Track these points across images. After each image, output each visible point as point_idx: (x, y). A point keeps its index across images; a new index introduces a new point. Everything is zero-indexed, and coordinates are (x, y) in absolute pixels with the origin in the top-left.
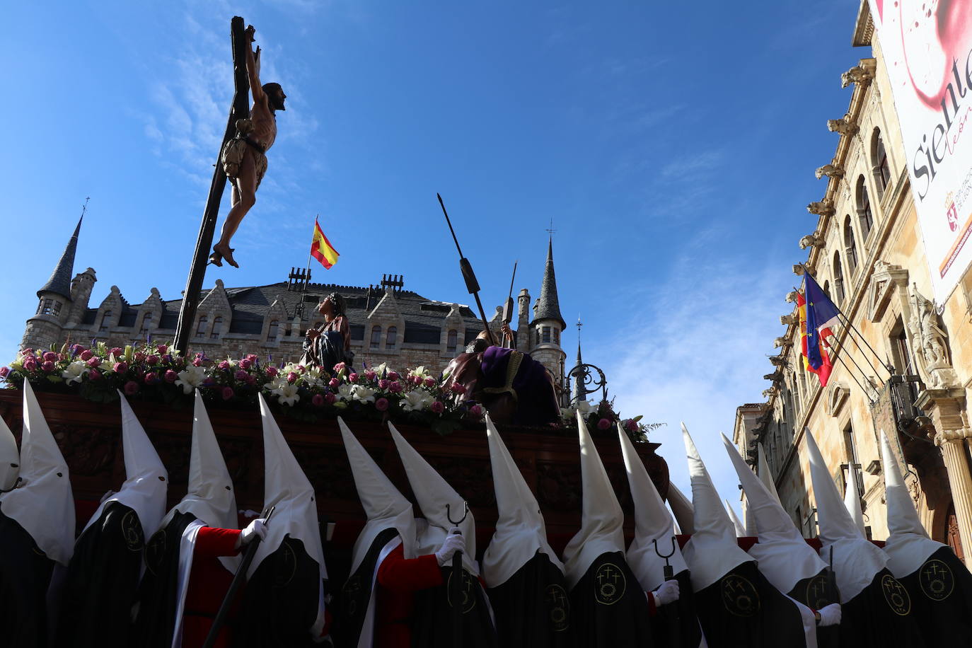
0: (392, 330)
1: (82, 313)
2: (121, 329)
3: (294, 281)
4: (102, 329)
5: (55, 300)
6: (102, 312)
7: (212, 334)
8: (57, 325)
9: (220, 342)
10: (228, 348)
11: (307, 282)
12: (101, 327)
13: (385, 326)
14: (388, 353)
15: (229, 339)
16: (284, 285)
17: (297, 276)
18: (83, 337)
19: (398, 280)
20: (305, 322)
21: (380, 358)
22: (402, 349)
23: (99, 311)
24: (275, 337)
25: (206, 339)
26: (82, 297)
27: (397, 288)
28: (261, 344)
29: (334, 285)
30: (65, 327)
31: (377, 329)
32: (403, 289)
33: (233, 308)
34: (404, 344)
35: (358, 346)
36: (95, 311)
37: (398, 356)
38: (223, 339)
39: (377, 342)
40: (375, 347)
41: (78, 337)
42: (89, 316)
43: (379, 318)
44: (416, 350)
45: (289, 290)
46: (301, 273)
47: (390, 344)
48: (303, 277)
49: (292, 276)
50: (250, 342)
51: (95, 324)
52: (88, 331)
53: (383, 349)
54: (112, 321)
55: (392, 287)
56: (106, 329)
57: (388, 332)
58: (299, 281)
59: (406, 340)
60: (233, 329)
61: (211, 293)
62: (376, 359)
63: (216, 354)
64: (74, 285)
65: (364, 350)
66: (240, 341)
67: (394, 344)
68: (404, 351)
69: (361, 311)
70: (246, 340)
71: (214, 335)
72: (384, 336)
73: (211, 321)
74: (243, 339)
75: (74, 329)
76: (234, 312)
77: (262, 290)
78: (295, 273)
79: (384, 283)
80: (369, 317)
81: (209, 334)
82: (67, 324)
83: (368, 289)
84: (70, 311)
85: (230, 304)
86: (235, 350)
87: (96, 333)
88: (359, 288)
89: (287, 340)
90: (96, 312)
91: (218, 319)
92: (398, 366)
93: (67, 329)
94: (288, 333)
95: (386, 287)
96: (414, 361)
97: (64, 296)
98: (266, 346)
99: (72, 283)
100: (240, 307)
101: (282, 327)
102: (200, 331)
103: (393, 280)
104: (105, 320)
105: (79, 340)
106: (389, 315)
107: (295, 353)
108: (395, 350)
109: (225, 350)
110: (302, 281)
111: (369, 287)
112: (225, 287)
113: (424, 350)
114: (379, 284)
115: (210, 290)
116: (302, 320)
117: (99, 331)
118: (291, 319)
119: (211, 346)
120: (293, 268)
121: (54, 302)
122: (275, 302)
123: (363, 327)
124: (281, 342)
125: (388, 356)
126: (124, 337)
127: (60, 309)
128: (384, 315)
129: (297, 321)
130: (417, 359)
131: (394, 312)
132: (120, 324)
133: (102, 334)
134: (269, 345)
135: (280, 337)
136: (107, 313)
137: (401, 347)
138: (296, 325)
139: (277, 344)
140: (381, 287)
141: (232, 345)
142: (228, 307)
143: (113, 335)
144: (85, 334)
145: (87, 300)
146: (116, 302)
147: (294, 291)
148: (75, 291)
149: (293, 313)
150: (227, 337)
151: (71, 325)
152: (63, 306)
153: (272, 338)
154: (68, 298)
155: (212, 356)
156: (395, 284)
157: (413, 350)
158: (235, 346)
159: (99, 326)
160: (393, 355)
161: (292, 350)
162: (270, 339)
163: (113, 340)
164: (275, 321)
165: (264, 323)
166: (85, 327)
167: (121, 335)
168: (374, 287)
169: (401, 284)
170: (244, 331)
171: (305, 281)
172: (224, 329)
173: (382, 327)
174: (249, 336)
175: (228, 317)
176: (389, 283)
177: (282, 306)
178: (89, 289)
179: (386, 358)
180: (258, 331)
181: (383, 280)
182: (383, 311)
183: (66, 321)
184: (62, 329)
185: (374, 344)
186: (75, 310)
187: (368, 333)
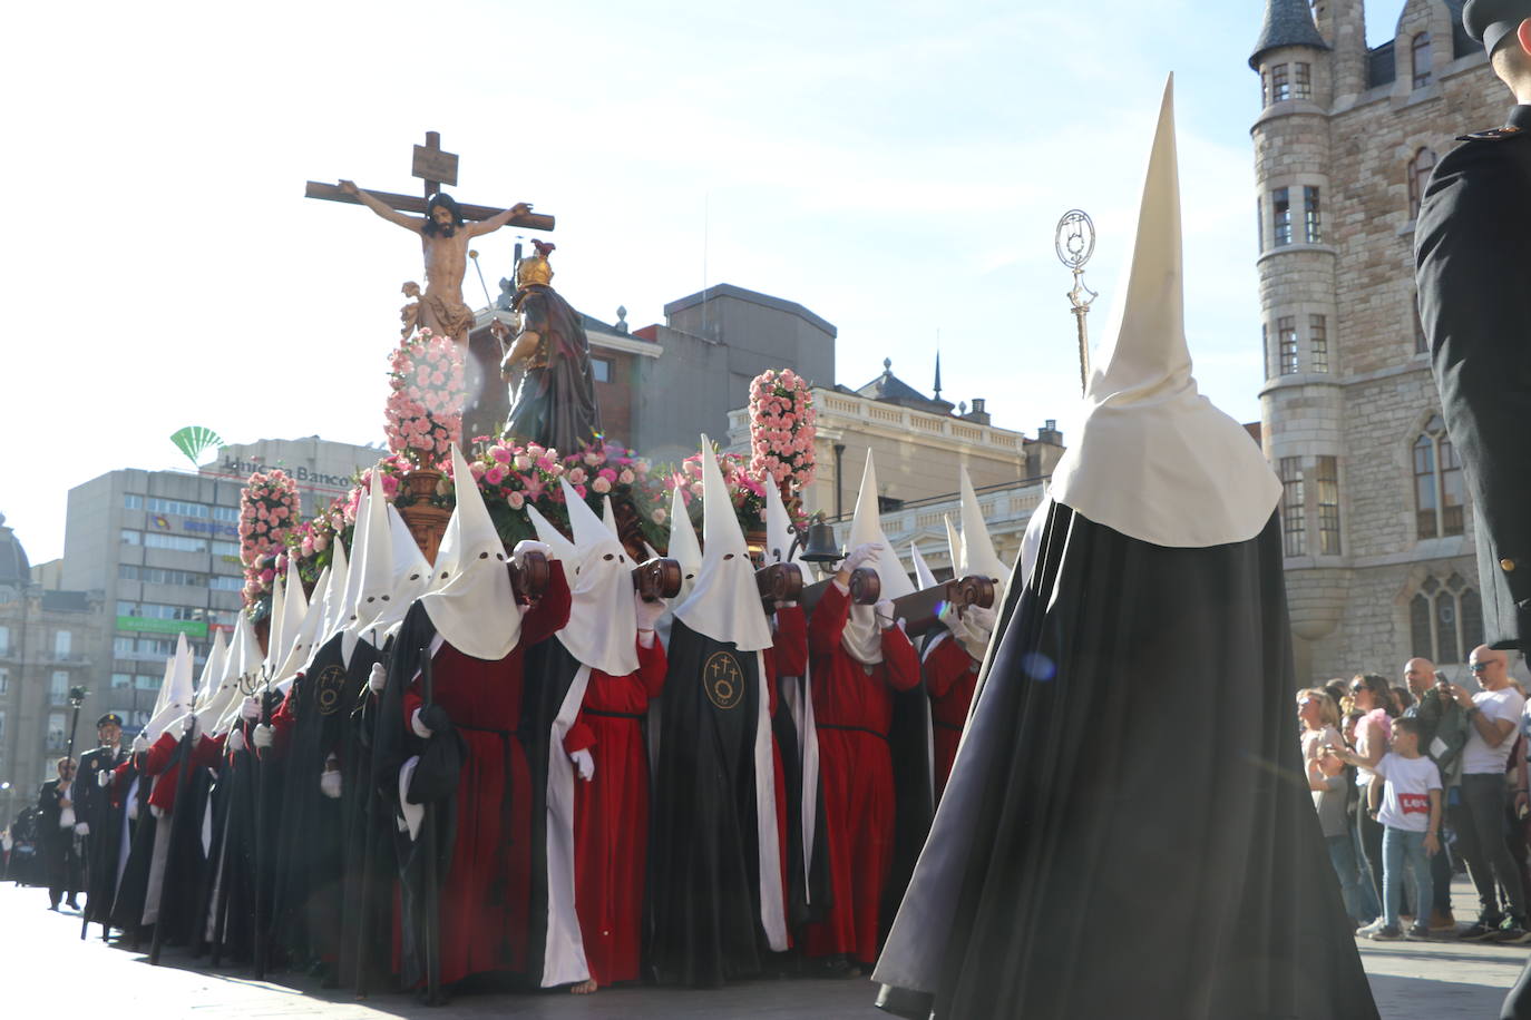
1: (1360, 66)
2: (1465, 62)
4: (1419, 82)
5: (1292, 61)
6: (1405, 42)
8: (1313, 115)
12: (1415, 79)
18: (1382, 117)
23: (1397, 45)
26: (1346, 29)
30: (1334, 112)
36: (1388, 48)
41: (1370, 122)
42: (1379, 66)
51: (1399, 78)
52: (1388, 99)
54: (1439, 52)
56: (1428, 80)
64: (1321, 10)
75: (1356, 109)
82: (1336, 102)
84: (1333, 71)
87: (1408, 98)
90: (1392, 49)
93: (1338, 116)
97: (1306, 46)
99: (1314, 11)
104: (1418, 59)
105: (1373, 128)
117: (1414, 88)
121: (1292, 68)
126: (1480, 79)
127: (1308, 76)
132: (1460, 52)
133: (1422, 94)
136: (1419, 41)
143: (1451, 85)
144: (1383, 110)
145: (1360, 31)
146: (1431, 7)
148: (1329, 22)
151: (1346, 100)
152: (1312, 67)
154: (1318, 47)
159: (1409, 78)
163: (1453, 96)
166: (1378, 93)
167: (1471, 77)
178: (1356, 5)
183: (1331, 98)
184: (1328, 119)
186: (1341, 65)
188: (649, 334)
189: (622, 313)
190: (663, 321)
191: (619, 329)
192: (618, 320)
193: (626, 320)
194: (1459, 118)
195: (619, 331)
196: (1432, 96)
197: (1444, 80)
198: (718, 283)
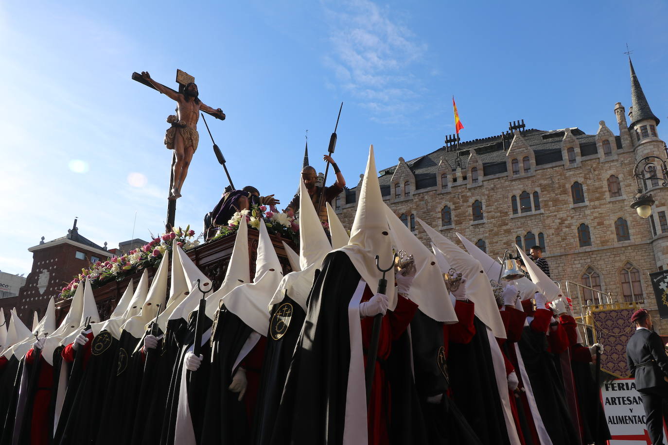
0: (526, 159)
2: (349, 205)
3: (449, 144)
4: (337, 209)
7: (405, 194)
9: (411, 197)
10: (418, 200)
11: (458, 142)
13: (520, 158)
14: (526, 176)
15: (417, 194)
16: (443, 149)
17: (450, 141)
19: (521, 124)
20: (464, 170)
21: (522, 181)
22: (536, 171)
24: (447, 185)
25: (402, 198)
27: (522, 129)
28: (438, 192)
29: (477, 140)
31: (515, 161)
32: (525, 129)
33: (414, 173)
34: (537, 166)
35: (504, 177)
37: (534, 176)
38: (414, 195)
39: (518, 170)
40: (517, 174)
43: (515, 153)
44: (547, 169)
45: (448, 151)
46: (452, 138)
47: (527, 170)
48: (454, 140)
49: (447, 142)
50: (431, 192)
53: (522, 174)
55: (518, 129)
57: (523, 161)
58: (453, 143)
59: (537, 164)
60: (418, 188)
61: (397, 167)
62: (520, 182)
63: (411, 206)
65: (509, 178)
66: (425, 194)
67: (530, 169)
68: (538, 172)
69: (501, 152)
70: (428, 192)
71: (407, 194)
72: (521, 165)
73: (402, 185)
74: (426, 192)
76: (416, 176)
77: (429, 156)
78: (448, 139)
79: (511, 128)
80: (507, 155)
81: (403, 194)
83: (501, 135)
85: (412, 171)
86: (423, 200)
88: (495, 137)
89: (455, 185)
91: (407, 183)
92: (536, 184)
94: (455, 180)
95: (514, 131)
96: (547, 177)
98: (442, 192)
100: (419, 171)
101: (450, 177)
102: (397, 194)
103: (517, 125)
104: (337, 202)
106: (521, 150)
107: (462, 192)
108: (532, 172)
109: (416, 202)
110: (455, 143)
111: (502, 134)
112: (405, 161)
113: (552, 168)
114: (508, 130)
115: (396, 166)
116: (462, 169)
118: (454, 170)
119: (407, 201)
120: (447, 136)
122: (441, 162)
123: (505, 163)
124: (452, 187)
125: (528, 178)
126: (352, 210)
128: (518, 150)
129: (459, 169)
130: (549, 175)
131: (524, 146)
132: (347, 203)
134: (444, 191)
135: (450, 184)
137: (535, 169)
138: (459, 174)
139: (449, 189)
140: (510, 132)
141: (420, 197)
142: (411, 173)
143: (345, 210)
147: (451, 151)
149: (455, 166)
150: (415, 193)
153: (445, 186)
155: (409, 208)
156: (519, 126)
157: (544, 169)
158: (422, 197)
160: (531, 177)
161: (460, 191)
162: (444, 187)
164: (444, 174)
165: (437, 178)
167: (350, 209)
168: (505, 134)
169: (523, 126)
170: (425, 187)
171: (456, 142)
172: (412, 188)
173: (518, 159)
174: (429, 189)
175: (413, 180)
176: (515, 127)
177: (446, 163)
179: (526, 180)
180: (435, 184)
181: (510, 127)
182: (516, 148)
185: (516, 172)
187: (509, 166)
188: (114, 251)
189: (106, 244)
190: (118, 248)
191: (105, 249)
192: (104, 246)
193: (107, 246)
194: (346, 219)
195: (104, 249)
196: (340, 213)
197: (343, 209)
198: (137, 238)
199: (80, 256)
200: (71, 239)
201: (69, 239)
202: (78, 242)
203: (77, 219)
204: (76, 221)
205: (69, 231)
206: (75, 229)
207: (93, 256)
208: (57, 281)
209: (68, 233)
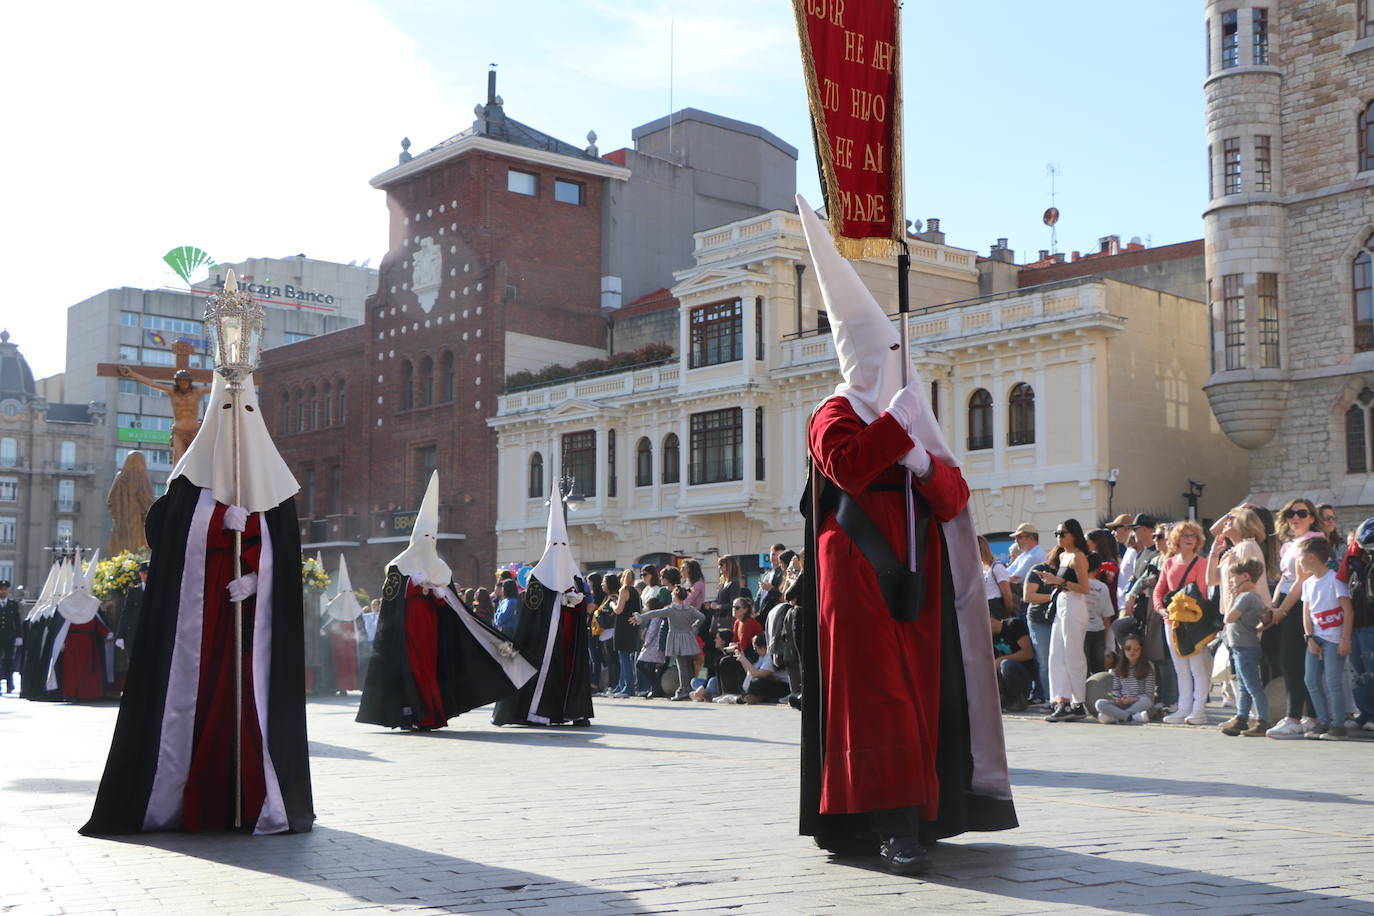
188: (618, 157)
189: (592, 138)
190: (631, 145)
191: (592, 154)
192: (589, 145)
193: (597, 144)
195: (589, 155)
199: (520, 184)
200: (488, 134)
201: (481, 135)
202: (508, 141)
203: (494, 69)
204: (492, 76)
205: (478, 110)
206: (494, 102)
207: (558, 179)
208: (466, 268)
209: (475, 118)
